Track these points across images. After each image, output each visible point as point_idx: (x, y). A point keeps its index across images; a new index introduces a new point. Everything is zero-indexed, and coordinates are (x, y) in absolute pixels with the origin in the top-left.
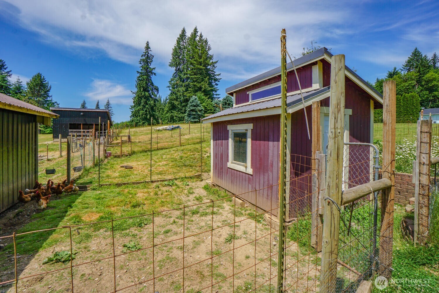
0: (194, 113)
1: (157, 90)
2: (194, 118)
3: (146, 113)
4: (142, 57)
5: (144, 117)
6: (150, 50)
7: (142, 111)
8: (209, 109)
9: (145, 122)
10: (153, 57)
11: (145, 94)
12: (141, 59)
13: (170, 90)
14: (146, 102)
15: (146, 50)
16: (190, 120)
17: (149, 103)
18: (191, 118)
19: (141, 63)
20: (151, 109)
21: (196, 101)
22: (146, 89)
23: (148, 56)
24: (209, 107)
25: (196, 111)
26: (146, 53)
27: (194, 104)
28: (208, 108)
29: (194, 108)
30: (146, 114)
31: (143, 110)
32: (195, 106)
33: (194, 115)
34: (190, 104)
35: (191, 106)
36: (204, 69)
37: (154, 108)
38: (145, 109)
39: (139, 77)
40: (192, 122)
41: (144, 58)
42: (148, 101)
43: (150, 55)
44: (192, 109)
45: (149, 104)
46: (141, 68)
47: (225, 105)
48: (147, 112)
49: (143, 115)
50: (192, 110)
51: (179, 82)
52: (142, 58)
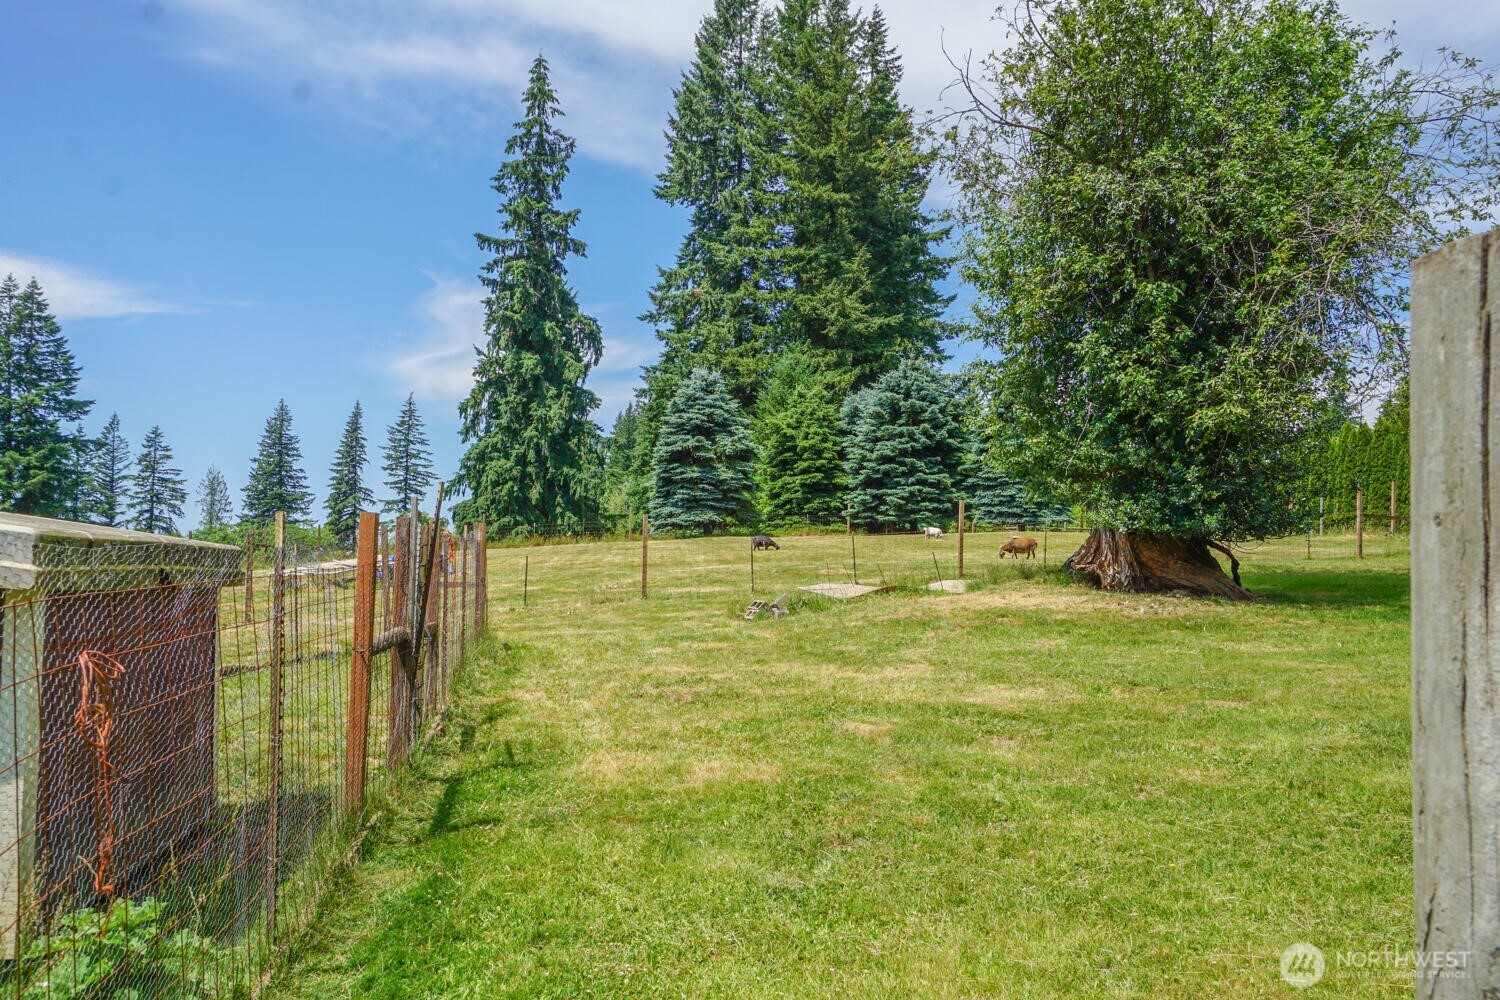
0: (694, 472)
1: (594, 338)
2: (691, 504)
3: (524, 475)
4: (510, 147)
5: (511, 492)
6: (555, 111)
7: (503, 461)
8: (805, 450)
9: (517, 523)
10: (572, 145)
11: (520, 366)
12: (505, 166)
13: (660, 336)
14: (526, 406)
15: (530, 109)
16: (671, 515)
17: (541, 412)
18: (675, 505)
19: (501, 189)
20: (552, 448)
21: (709, 399)
22: (526, 334)
23: (541, 142)
24: (806, 437)
25: (704, 463)
26: (529, 125)
27: (695, 416)
28: (801, 443)
29: (692, 442)
30: (524, 481)
31: (507, 457)
32: (697, 430)
33: (693, 483)
34: (673, 419)
35: (680, 428)
36: (846, 205)
37: (573, 443)
38: (517, 450)
39: (490, 268)
40: (679, 530)
41: (518, 156)
42: (534, 405)
43: (550, 138)
44: (677, 447)
45: (540, 419)
46: (508, 218)
47: (892, 422)
48: (530, 469)
49: (506, 482)
50: (682, 457)
51: (703, 290)
52: (511, 158)
